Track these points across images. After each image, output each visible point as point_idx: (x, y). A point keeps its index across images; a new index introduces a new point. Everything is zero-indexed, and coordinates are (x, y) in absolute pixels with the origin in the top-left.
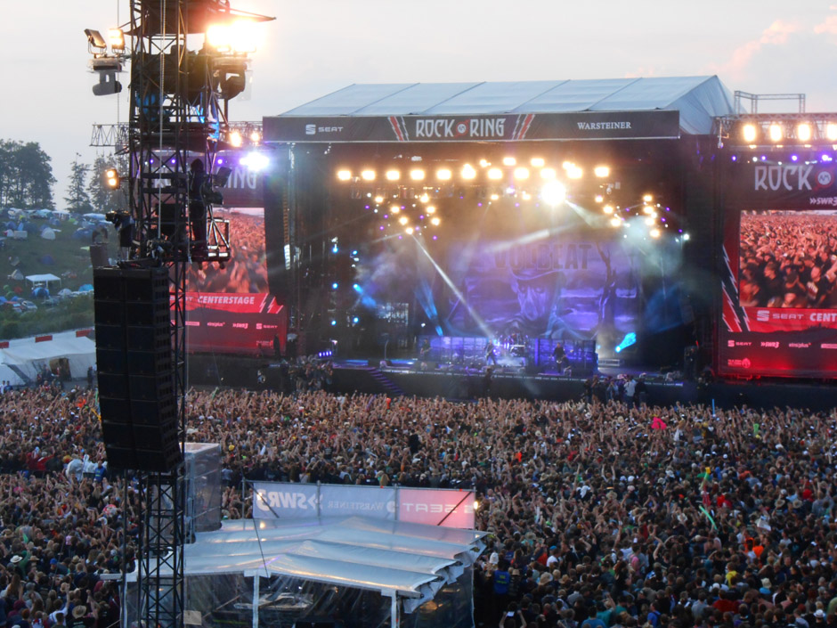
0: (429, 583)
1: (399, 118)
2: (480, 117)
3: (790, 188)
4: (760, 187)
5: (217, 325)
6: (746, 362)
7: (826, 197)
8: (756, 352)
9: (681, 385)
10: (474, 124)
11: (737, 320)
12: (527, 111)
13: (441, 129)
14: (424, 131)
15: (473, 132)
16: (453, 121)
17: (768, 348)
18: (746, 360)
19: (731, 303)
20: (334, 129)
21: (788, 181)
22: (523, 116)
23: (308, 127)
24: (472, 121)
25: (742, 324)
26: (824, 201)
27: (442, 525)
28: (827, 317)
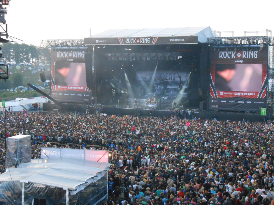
0: (83, 184)
1: (121, 38)
2: (143, 38)
3: (229, 58)
4: (221, 57)
5: (73, 95)
7: (239, 60)
9: (198, 112)
10: (142, 40)
11: (214, 95)
12: (156, 36)
13: (132, 41)
14: (128, 42)
15: (141, 42)
16: (136, 39)
17: (223, 102)
19: (212, 90)
20: (104, 41)
21: (229, 56)
22: (155, 38)
23: (97, 40)
24: (141, 39)
25: (216, 96)
26: (239, 62)
27: (98, 161)
28: (239, 94)
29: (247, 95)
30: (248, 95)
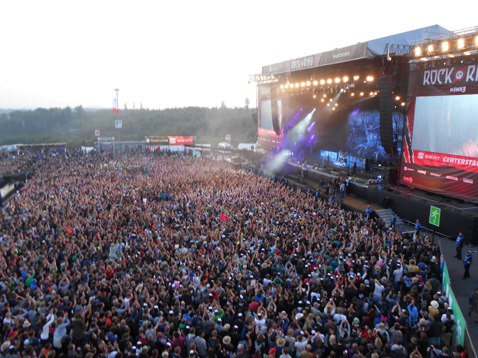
3: (440, 83)
4: (426, 83)
6: (411, 180)
7: (459, 87)
8: (414, 175)
11: (409, 157)
13: (297, 65)
14: (293, 66)
15: (305, 65)
16: (300, 61)
17: (421, 173)
18: (411, 178)
19: (407, 147)
20: (275, 68)
21: (440, 78)
22: (318, 55)
23: (270, 68)
24: (305, 60)
25: (411, 159)
26: (457, 90)
28: (452, 160)
29: (467, 164)
30: (470, 164)
